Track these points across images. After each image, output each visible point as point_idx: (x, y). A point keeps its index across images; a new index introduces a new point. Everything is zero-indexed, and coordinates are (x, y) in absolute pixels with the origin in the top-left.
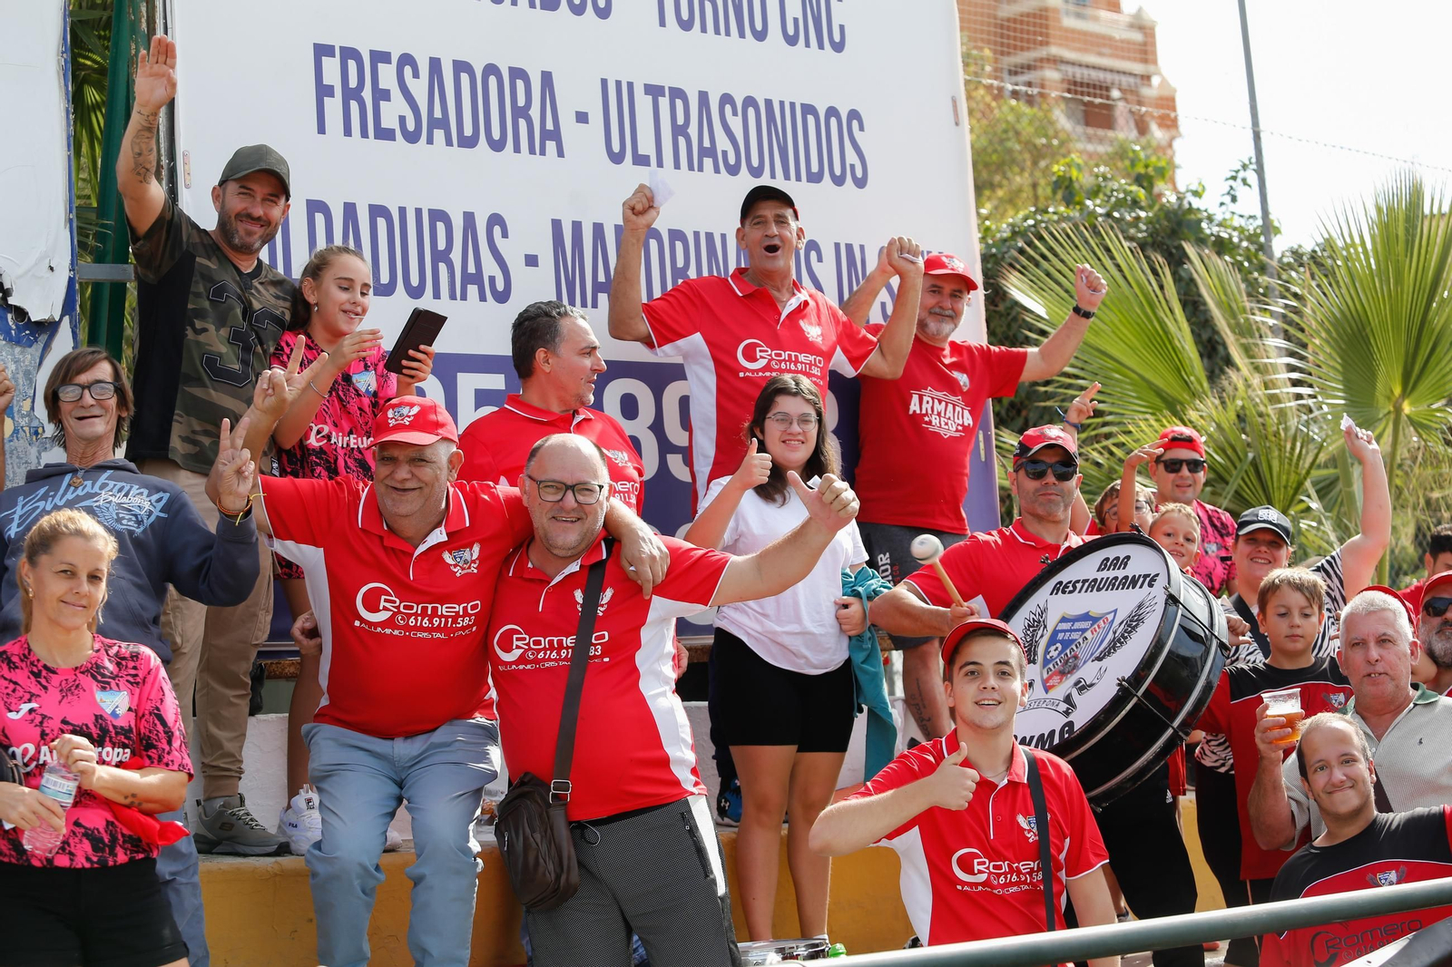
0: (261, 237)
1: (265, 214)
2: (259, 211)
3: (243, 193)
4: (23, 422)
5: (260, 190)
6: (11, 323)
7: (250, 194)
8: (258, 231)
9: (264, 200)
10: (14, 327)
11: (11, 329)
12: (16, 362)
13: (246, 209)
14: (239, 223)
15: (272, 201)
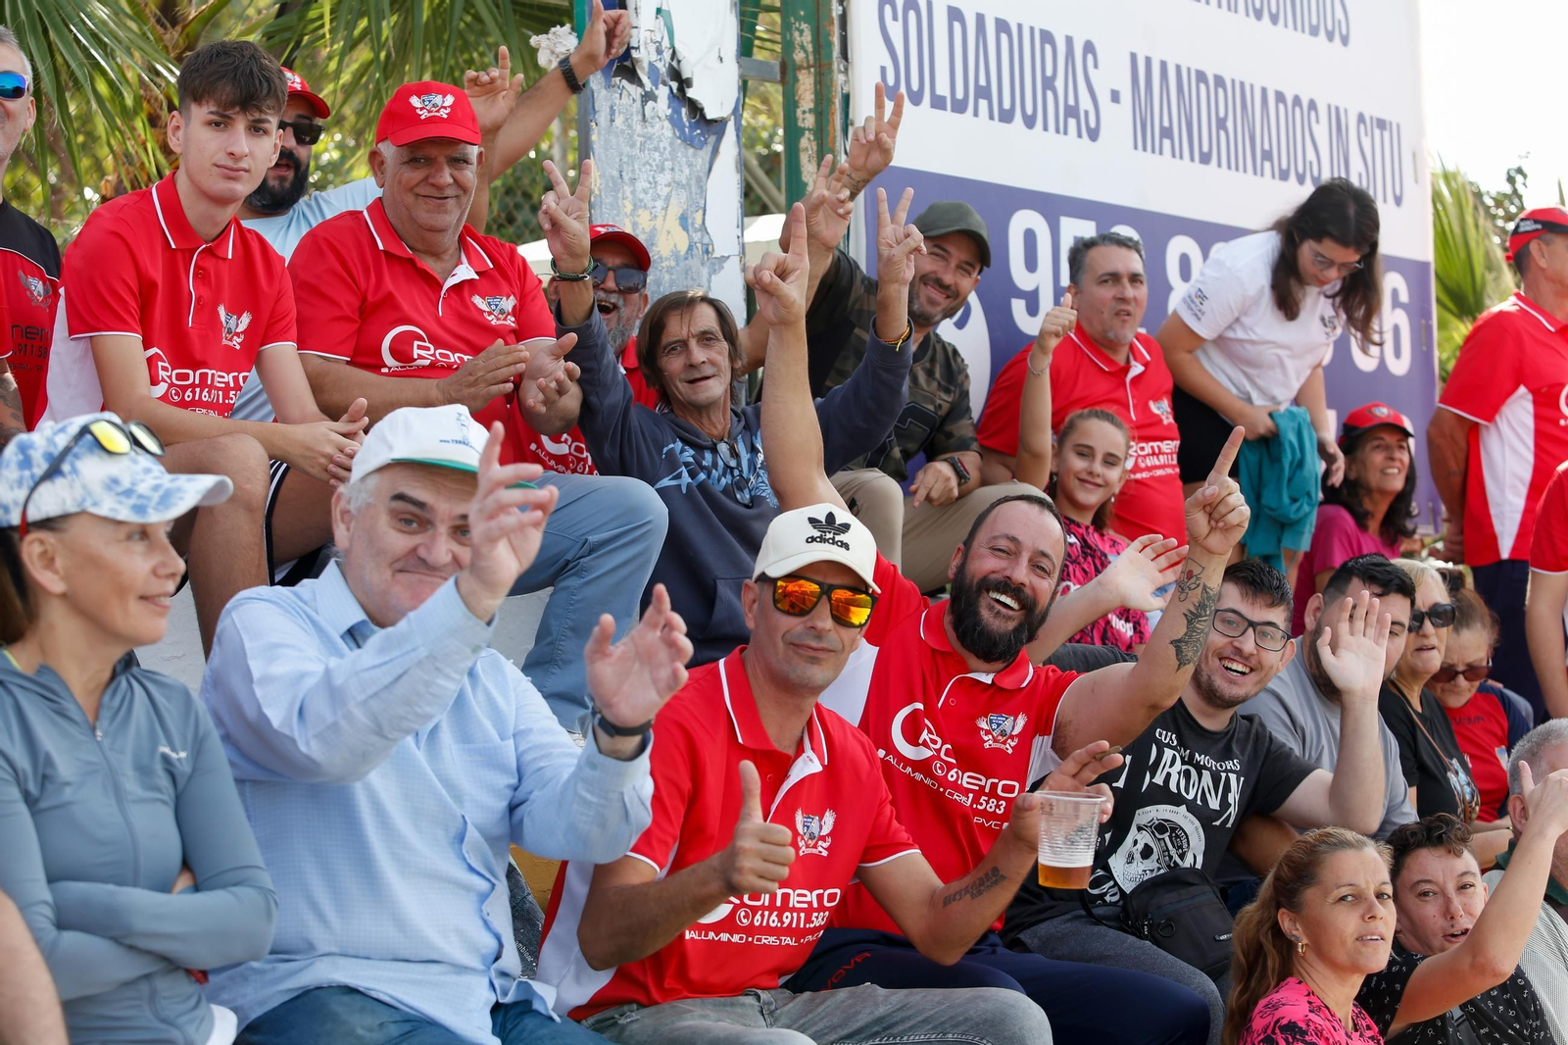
0: (944, 310)
1: (956, 284)
2: (948, 278)
3: (936, 255)
4: (697, 237)
5: (958, 253)
6: (685, 119)
7: (943, 257)
8: (945, 303)
9: (959, 267)
10: (687, 124)
11: (684, 126)
12: (690, 165)
13: (934, 272)
14: (922, 286)
15: (965, 270)
